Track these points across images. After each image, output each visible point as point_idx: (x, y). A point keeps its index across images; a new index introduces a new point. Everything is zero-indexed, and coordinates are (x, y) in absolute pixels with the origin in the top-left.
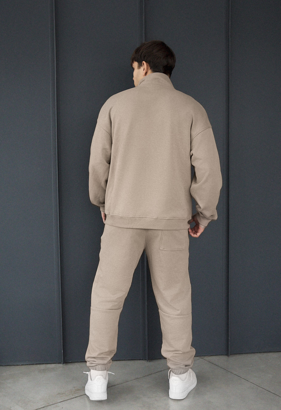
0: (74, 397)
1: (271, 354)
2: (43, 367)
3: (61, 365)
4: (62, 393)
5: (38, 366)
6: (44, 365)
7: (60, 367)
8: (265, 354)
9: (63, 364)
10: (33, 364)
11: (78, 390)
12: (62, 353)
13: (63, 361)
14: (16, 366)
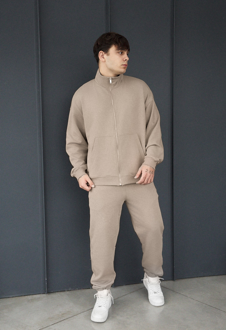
0: (62, 320)
1: (205, 278)
2: (30, 297)
3: (45, 295)
4: (52, 318)
5: (26, 297)
6: (31, 296)
7: (44, 296)
8: (201, 278)
9: (47, 294)
10: (22, 296)
11: (64, 314)
12: (46, 285)
13: (46, 292)
14: (8, 298)
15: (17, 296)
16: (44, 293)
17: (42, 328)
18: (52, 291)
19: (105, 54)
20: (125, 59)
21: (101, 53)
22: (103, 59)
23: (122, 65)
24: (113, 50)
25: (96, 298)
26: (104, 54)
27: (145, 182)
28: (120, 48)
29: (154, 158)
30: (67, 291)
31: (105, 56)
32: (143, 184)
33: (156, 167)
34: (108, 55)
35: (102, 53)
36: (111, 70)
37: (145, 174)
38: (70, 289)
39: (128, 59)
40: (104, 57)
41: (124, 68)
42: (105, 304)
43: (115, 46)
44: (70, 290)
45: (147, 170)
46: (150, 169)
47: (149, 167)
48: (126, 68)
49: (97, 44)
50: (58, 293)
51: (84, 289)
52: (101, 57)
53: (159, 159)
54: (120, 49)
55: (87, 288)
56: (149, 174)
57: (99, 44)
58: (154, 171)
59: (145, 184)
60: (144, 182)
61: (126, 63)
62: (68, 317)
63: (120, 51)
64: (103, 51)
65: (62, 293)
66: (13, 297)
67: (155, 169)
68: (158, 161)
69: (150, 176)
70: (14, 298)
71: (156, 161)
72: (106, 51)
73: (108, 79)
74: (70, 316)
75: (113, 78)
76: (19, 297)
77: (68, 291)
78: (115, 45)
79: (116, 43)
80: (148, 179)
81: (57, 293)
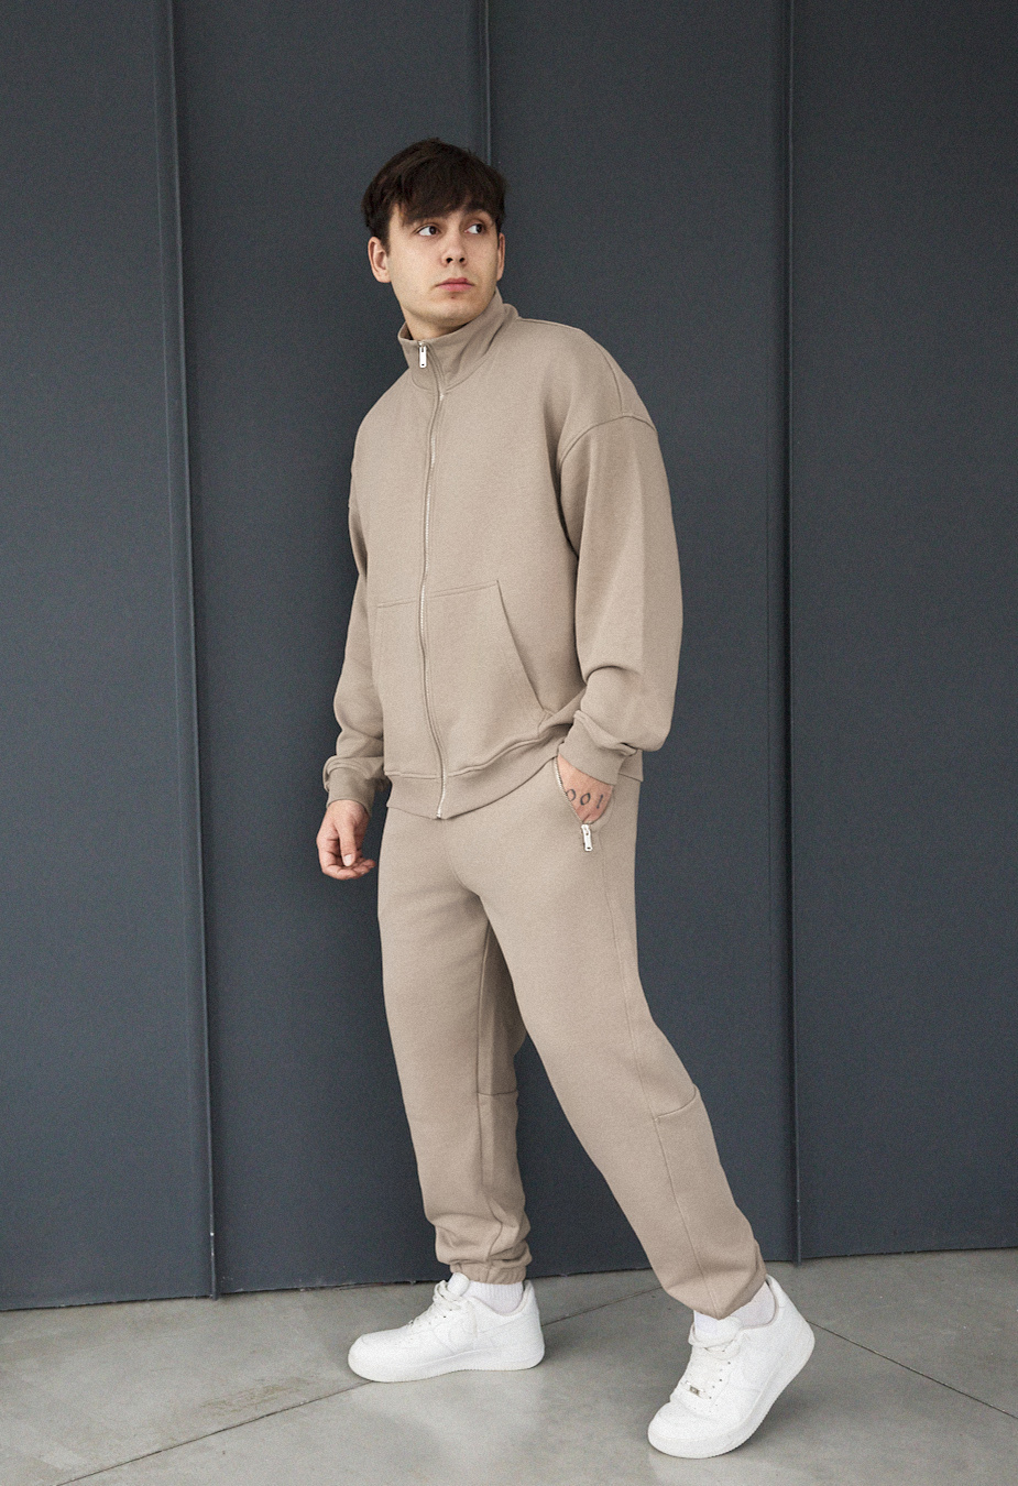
0: (261, 1414)
1: (948, 1258)
2: (141, 1310)
3: (206, 1304)
4: (219, 1403)
6: (147, 1306)
7: (202, 1310)
8: (927, 1258)
9: (216, 1299)
10: (110, 1303)
11: (275, 1389)
12: (213, 1260)
13: (214, 1290)
14: (47, 1311)
16: (206, 1297)
17: (170, 1443)
18: (242, 1290)
20: (444, 257)
21: (376, 247)
22: (381, 270)
23: (437, 286)
26: (381, 248)
30: (307, 1289)
35: (378, 245)
38: (319, 1283)
39: (453, 252)
40: (384, 261)
41: (452, 297)
44: (322, 1288)
50: (265, 1296)
51: (382, 1284)
52: (378, 262)
55: (396, 1283)
61: (450, 272)
62: (291, 1404)
65: (286, 1300)
66: (72, 1306)
70: (73, 1312)
74: (302, 1399)
76: (99, 1307)
77: (313, 1289)
81: (260, 1297)
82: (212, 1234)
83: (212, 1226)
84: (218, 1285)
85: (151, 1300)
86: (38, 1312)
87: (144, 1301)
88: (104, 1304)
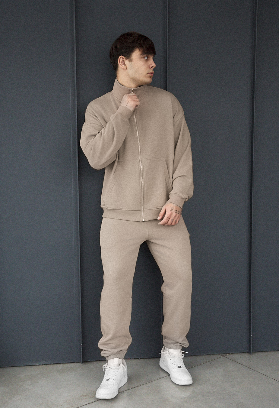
2: (60, 366)
3: (79, 365)
4: (86, 395)
6: (62, 365)
9: (82, 363)
10: (51, 364)
12: (81, 352)
13: (81, 360)
14: (32, 366)
15: (44, 365)
16: (79, 362)
18: (89, 360)
19: (126, 60)
20: (151, 66)
21: (121, 59)
22: (123, 66)
23: (148, 73)
24: (136, 54)
25: (105, 369)
26: (124, 59)
27: (169, 223)
28: (146, 52)
29: (181, 195)
31: (127, 62)
32: (166, 225)
33: (183, 206)
34: (131, 61)
35: (123, 58)
36: (134, 80)
37: (170, 214)
39: (154, 65)
40: (125, 63)
41: (150, 77)
42: (114, 376)
43: (140, 50)
45: (172, 209)
46: (176, 208)
47: (175, 205)
48: (152, 77)
49: (116, 47)
51: (130, 359)
52: (121, 63)
53: (187, 196)
54: (146, 54)
56: (174, 214)
57: (118, 46)
58: (180, 210)
59: (169, 226)
60: (167, 223)
61: (151, 71)
63: (145, 55)
64: (124, 56)
66: (39, 365)
67: (182, 208)
68: (187, 199)
69: (175, 216)
70: (40, 367)
71: (184, 199)
72: (128, 56)
73: (130, 90)
75: (135, 89)
78: (139, 48)
79: (140, 46)
80: (173, 220)
81: (95, 362)
82: (81, 344)
83: (81, 342)
84: (83, 359)
85: (63, 363)
86: (30, 367)
87: (61, 363)
88: (49, 364)
